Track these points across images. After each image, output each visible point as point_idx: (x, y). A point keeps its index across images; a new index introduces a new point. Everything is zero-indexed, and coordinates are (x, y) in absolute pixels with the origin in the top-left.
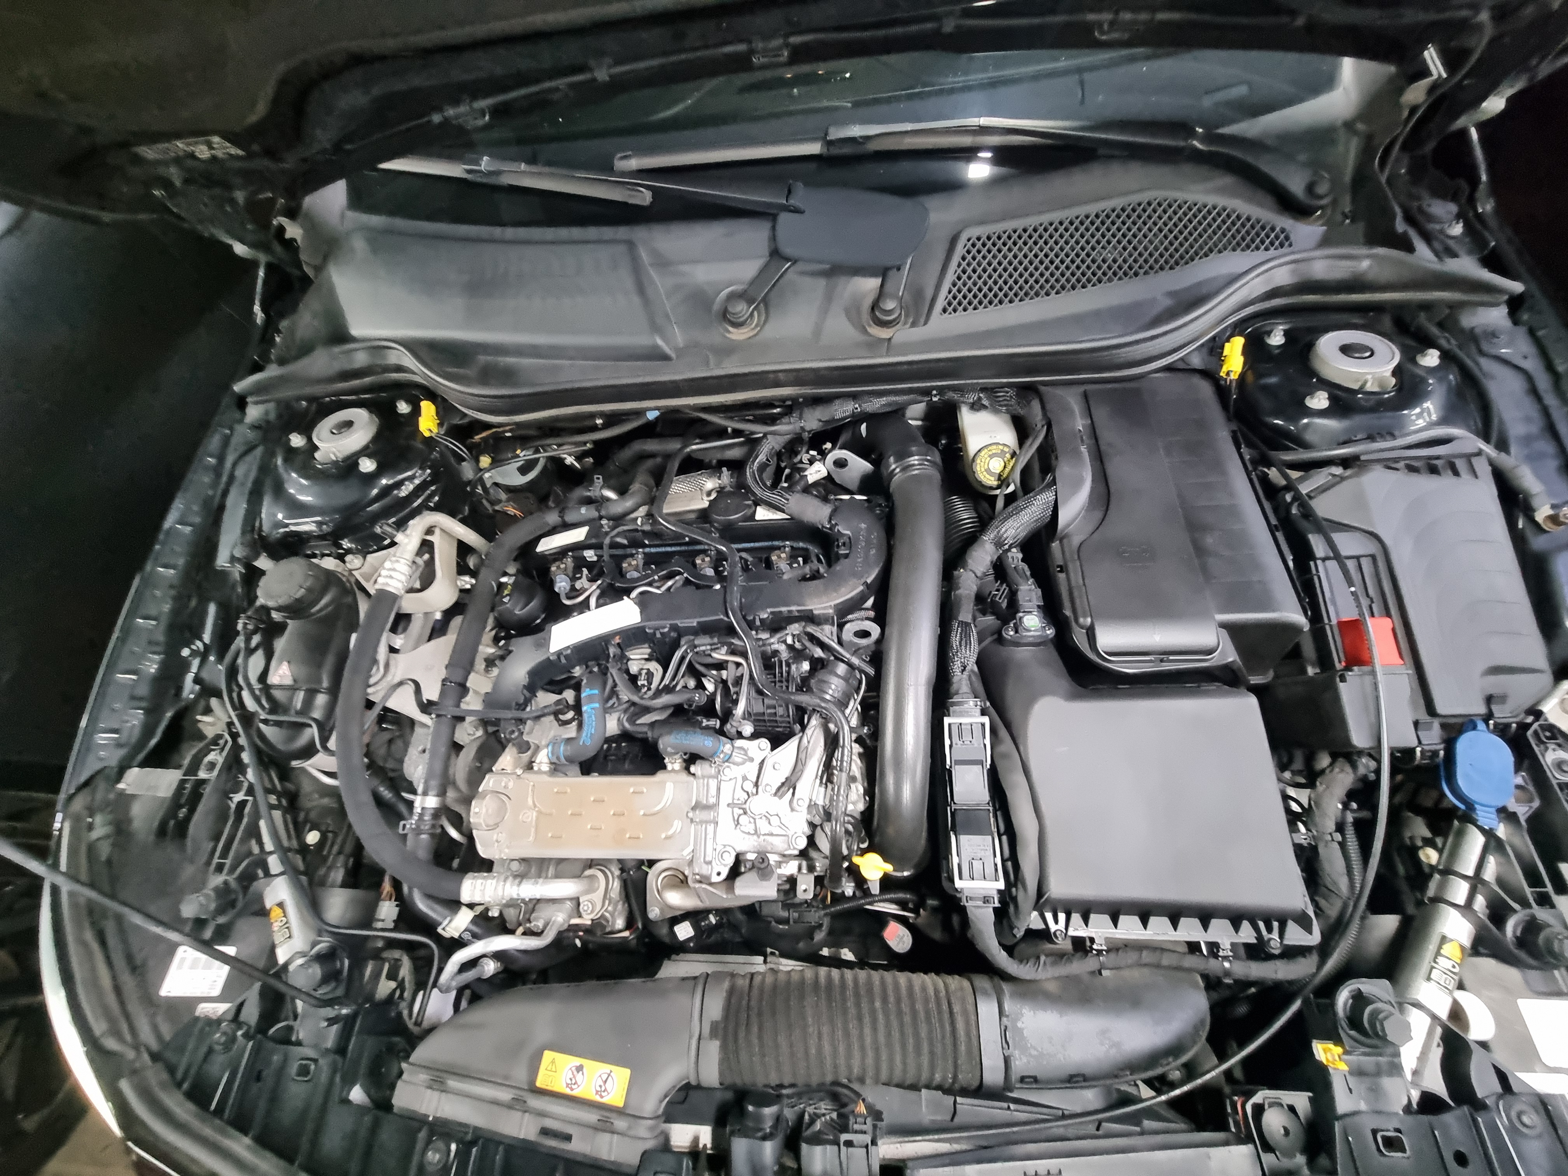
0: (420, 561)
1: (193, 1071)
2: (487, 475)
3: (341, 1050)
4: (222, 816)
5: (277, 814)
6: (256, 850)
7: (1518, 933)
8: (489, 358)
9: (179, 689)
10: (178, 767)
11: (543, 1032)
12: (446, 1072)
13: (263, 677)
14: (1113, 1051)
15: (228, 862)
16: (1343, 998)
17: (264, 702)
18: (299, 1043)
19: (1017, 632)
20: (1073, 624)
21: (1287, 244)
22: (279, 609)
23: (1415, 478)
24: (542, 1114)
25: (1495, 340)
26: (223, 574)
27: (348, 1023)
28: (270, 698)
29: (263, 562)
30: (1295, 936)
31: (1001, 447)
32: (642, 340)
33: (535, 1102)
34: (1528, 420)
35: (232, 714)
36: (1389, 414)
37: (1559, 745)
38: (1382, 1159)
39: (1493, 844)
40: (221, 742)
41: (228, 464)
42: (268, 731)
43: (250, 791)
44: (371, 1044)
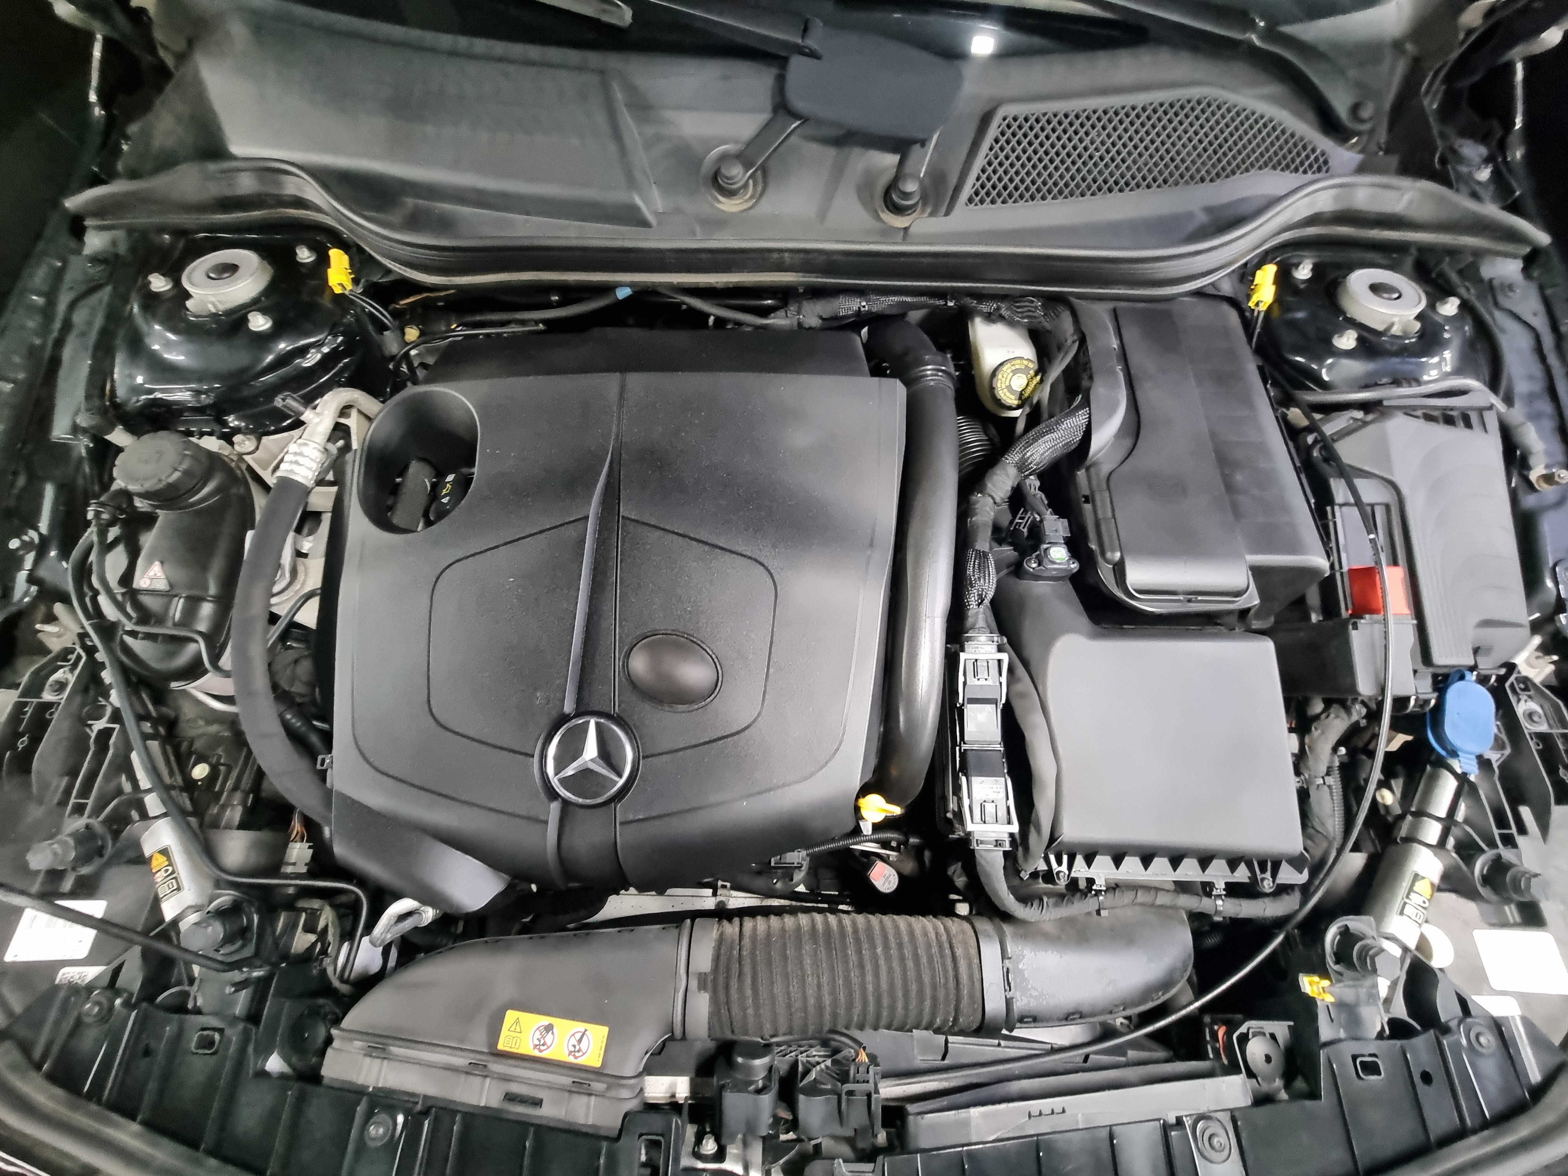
0: (333, 448)
1: (55, 1049)
2: (413, 352)
3: (253, 1017)
4: (79, 744)
5: (154, 745)
6: (127, 787)
7: (1485, 872)
8: (421, 202)
9: (8, 591)
10: (16, 686)
11: (505, 991)
12: (387, 1037)
13: (127, 579)
14: (1110, 989)
15: (90, 802)
16: (1332, 934)
17: (129, 609)
18: (198, 1011)
19: (1040, 565)
20: (1100, 559)
21: (1324, 169)
22: (145, 495)
23: (1433, 427)
24: (506, 1079)
25: (1511, 294)
26: (64, 449)
27: (261, 987)
28: (138, 606)
29: (118, 436)
30: (1288, 875)
31: (1026, 362)
32: (615, 196)
33: (497, 1067)
34: (1531, 377)
35: (86, 623)
36: (1413, 360)
37: (1530, 697)
38: (1361, 1082)
39: (1466, 787)
40: (73, 657)
41: (62, 307)
42: (136, 645)
43: (116, 717)
44: (288, 1009)
